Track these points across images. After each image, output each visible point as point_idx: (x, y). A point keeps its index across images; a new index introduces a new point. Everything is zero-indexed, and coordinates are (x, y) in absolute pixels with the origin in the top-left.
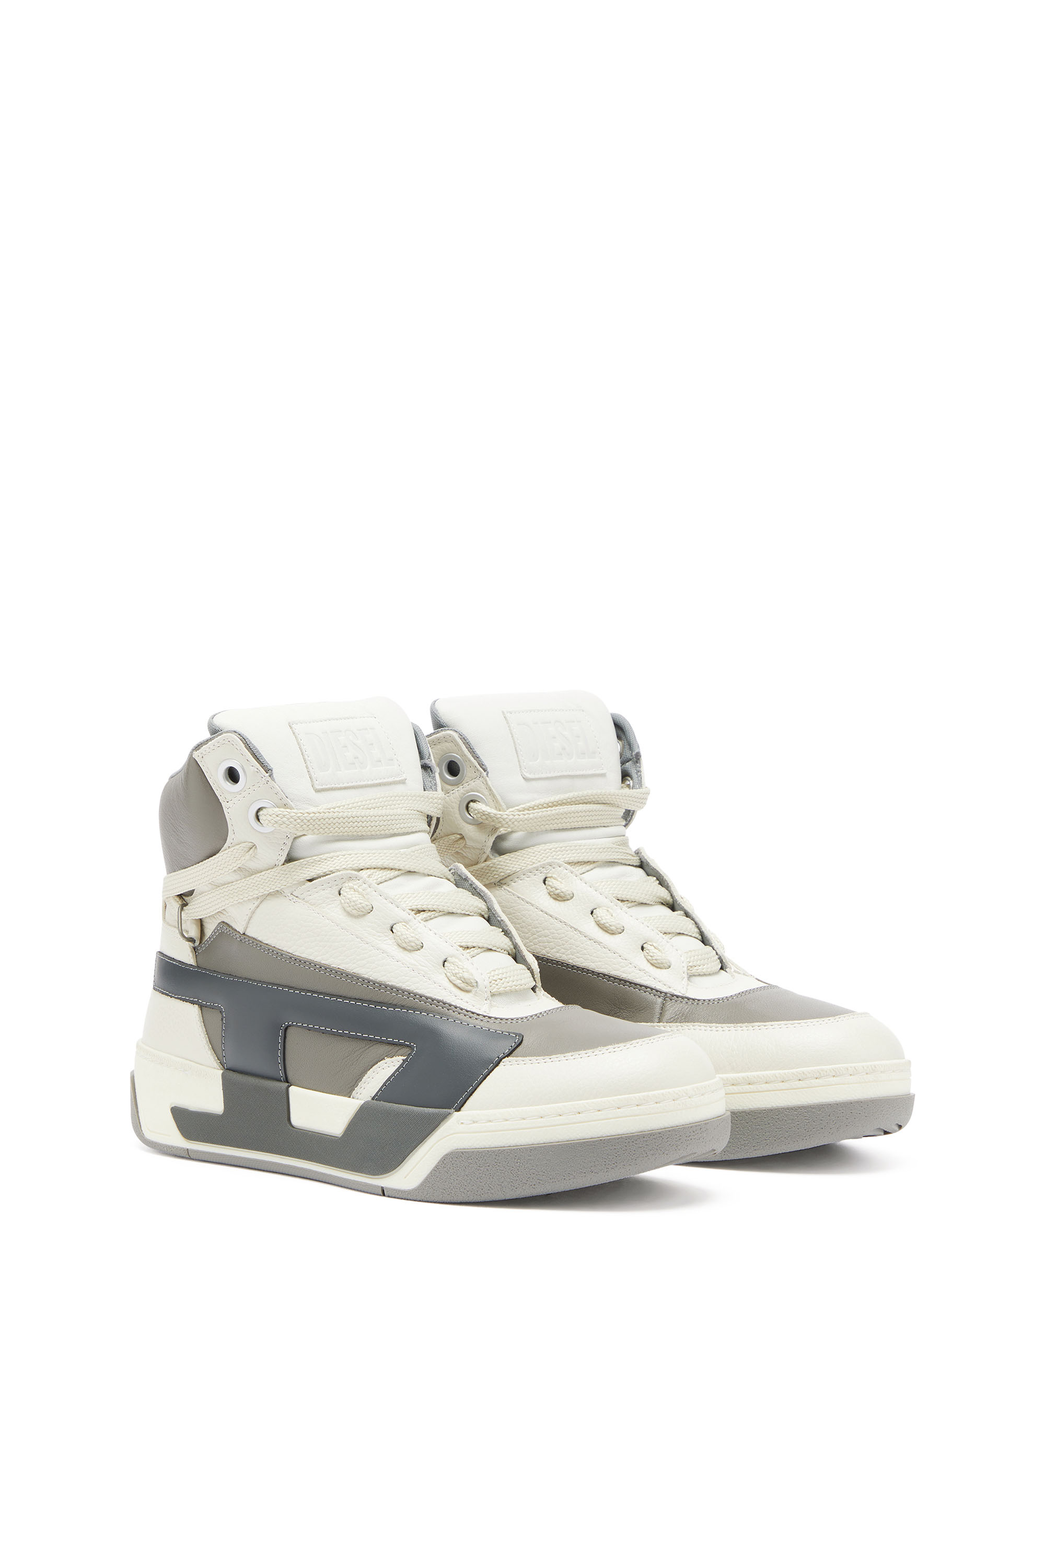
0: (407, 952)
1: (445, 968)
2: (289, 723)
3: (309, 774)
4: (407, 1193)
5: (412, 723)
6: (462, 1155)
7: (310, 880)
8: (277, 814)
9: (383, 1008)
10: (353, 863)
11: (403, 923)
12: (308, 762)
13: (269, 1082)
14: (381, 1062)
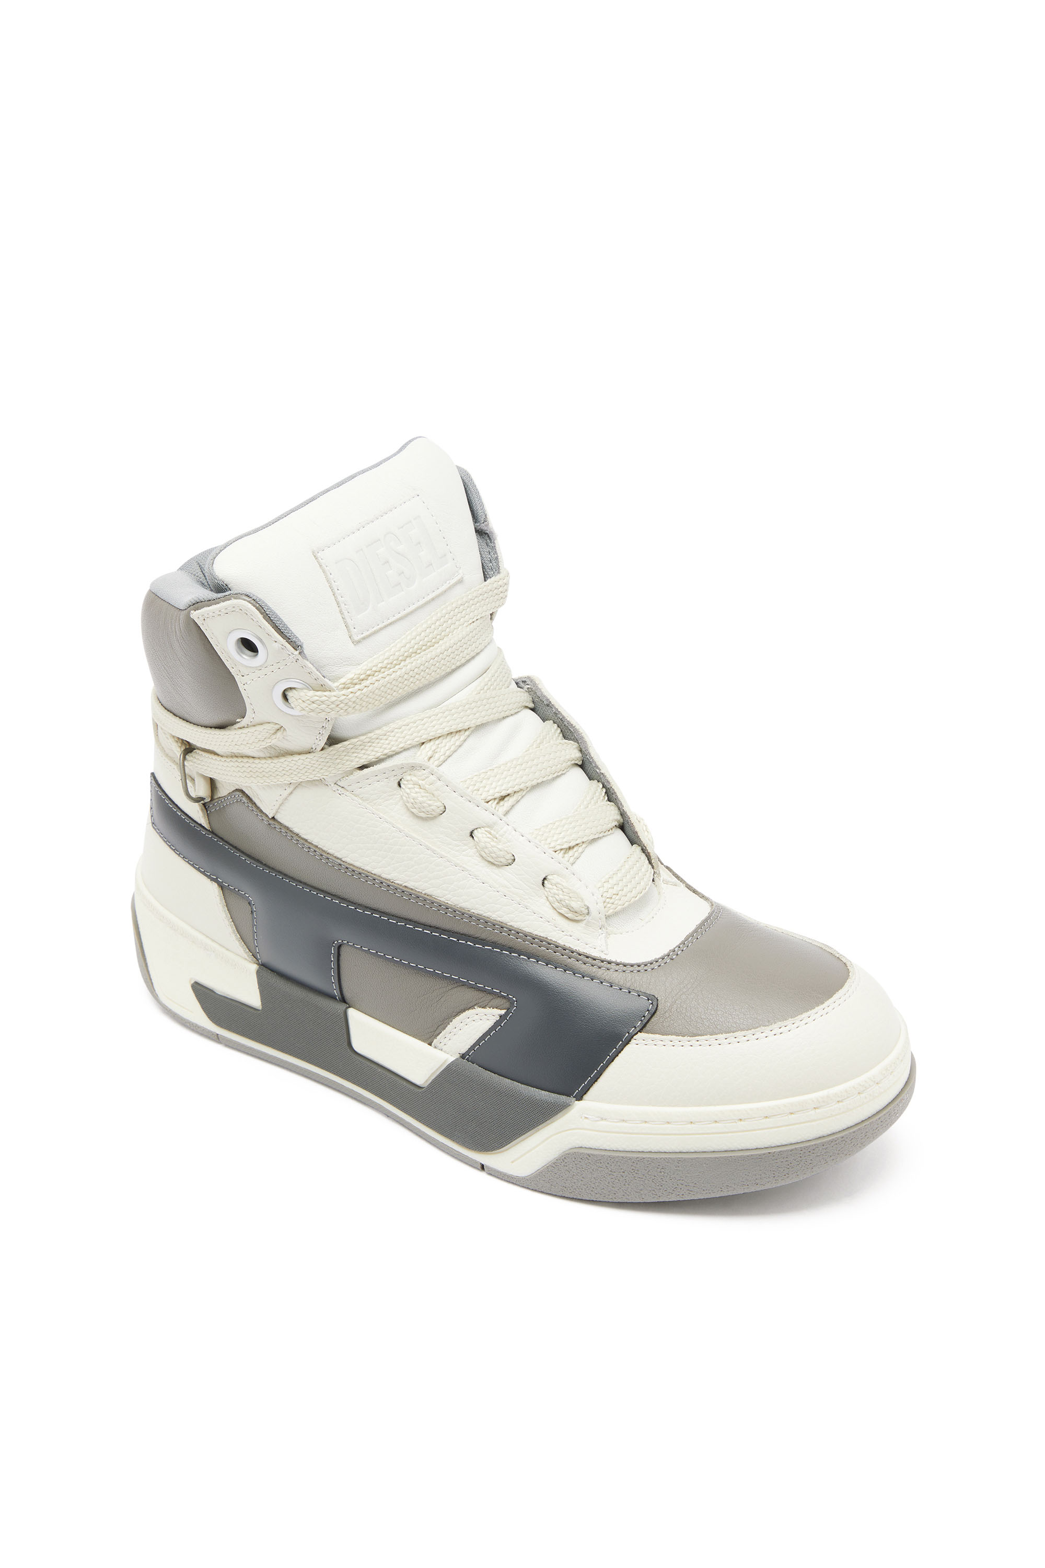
0: (494, 867)
1: (546, 889)
2: (313, 552)
3: (345, 622)
4: (516, 1179)
5: (458, 468)
7: (362, 768)
8: (313, 699)
9: (469, 943)
10: (412, 737)
11: (486, 829)
12: (342, 605)
13: (320, 998)
14: (470, 1010)
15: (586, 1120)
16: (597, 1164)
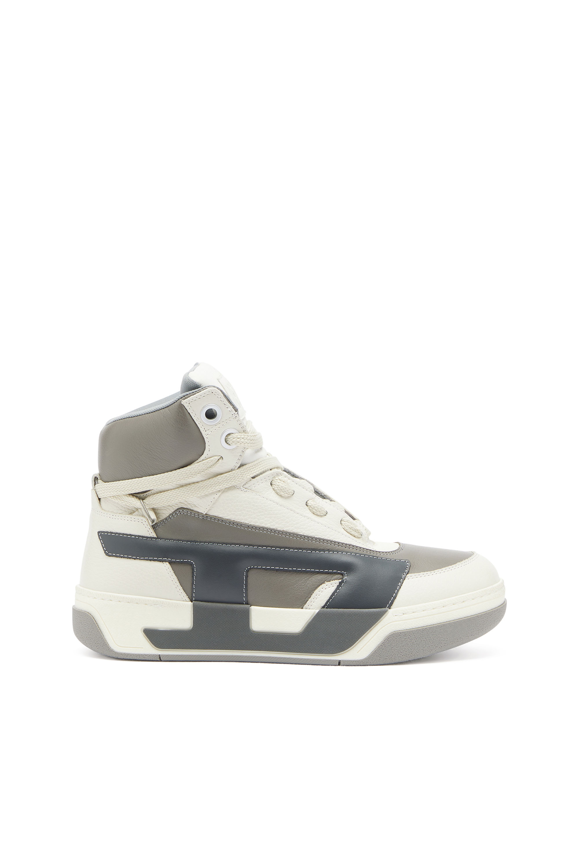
0: (319, 517)
1: (343, 524)
4: (360, 662)
6: (400, 634)
7: (253, 478)
8: (238, 437)
14: (322, 585)
15: (396, 617)
16: (404, 637)
